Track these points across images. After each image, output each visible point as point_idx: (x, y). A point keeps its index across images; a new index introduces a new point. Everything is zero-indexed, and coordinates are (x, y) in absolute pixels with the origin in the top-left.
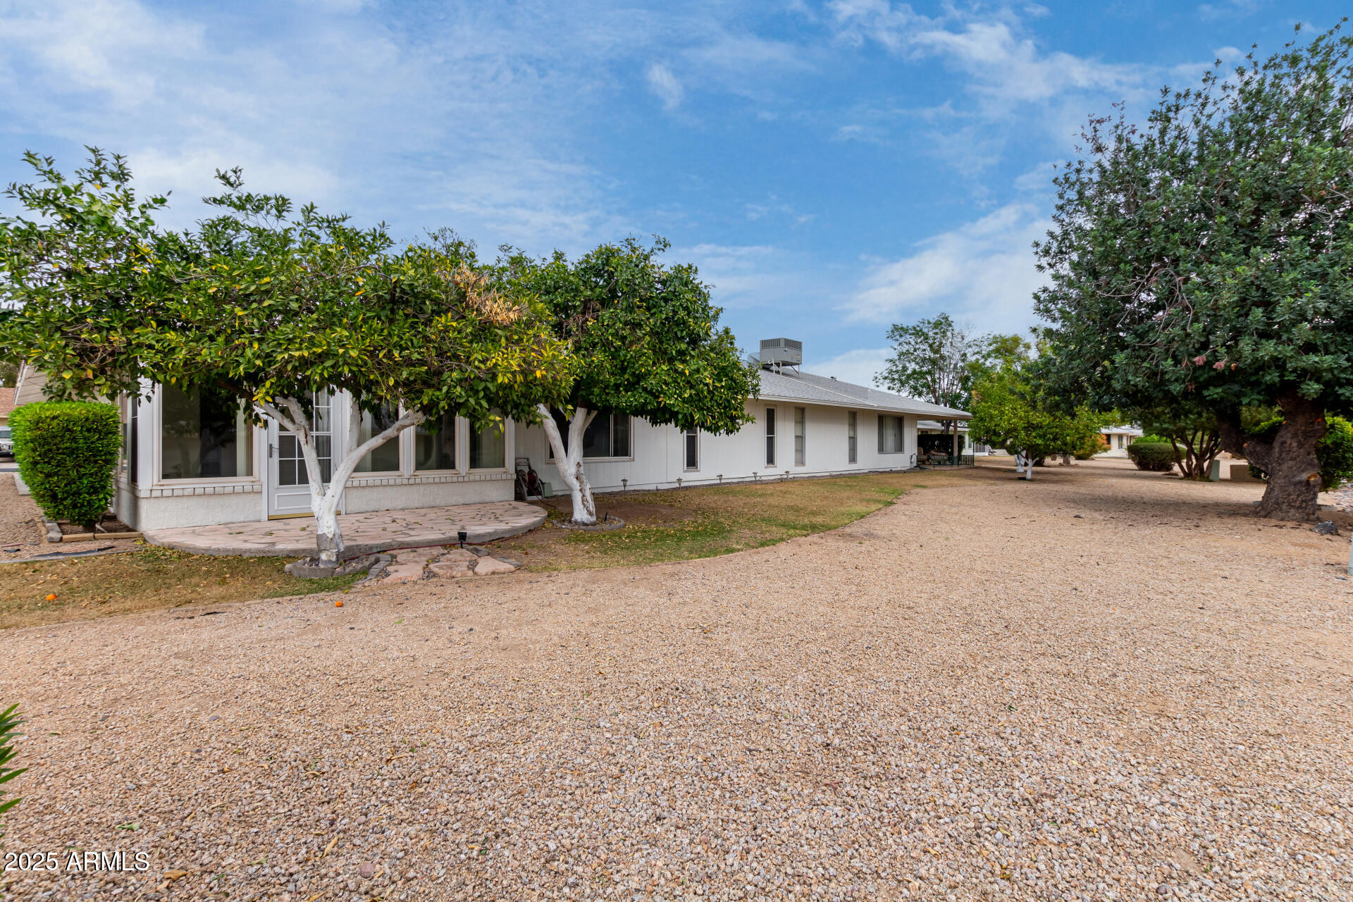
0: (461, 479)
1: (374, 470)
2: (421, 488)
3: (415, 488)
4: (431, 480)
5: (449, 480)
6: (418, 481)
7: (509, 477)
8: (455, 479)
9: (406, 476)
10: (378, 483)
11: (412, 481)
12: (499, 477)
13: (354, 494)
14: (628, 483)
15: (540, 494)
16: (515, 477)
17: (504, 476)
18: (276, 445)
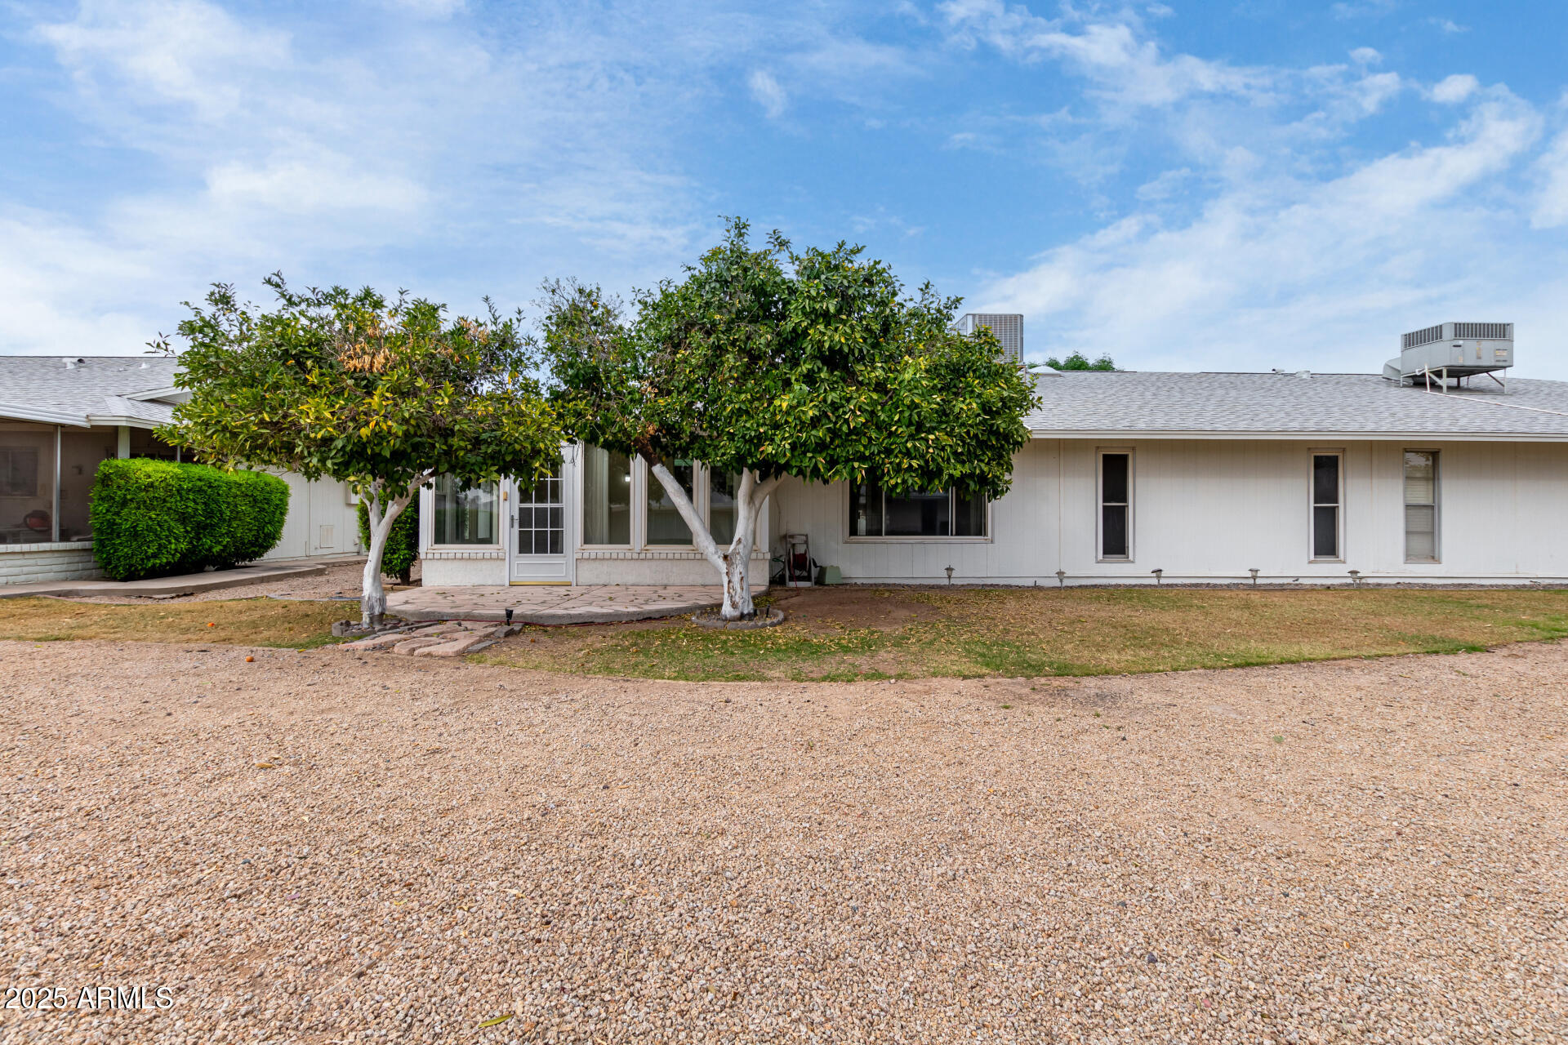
0: (699, 556)
1: (608, 543)
2: (653, 564)
3: (646, 563)
4: (664, 556)
6: (649, 556)
7: (760, 556)
8: (691, 556)
9: (637, 550)
10: (607, 556)
11: (642, 556)
13: (583, 566)
14: (954, 574)
17: (754, 555)
18: (516, 517)
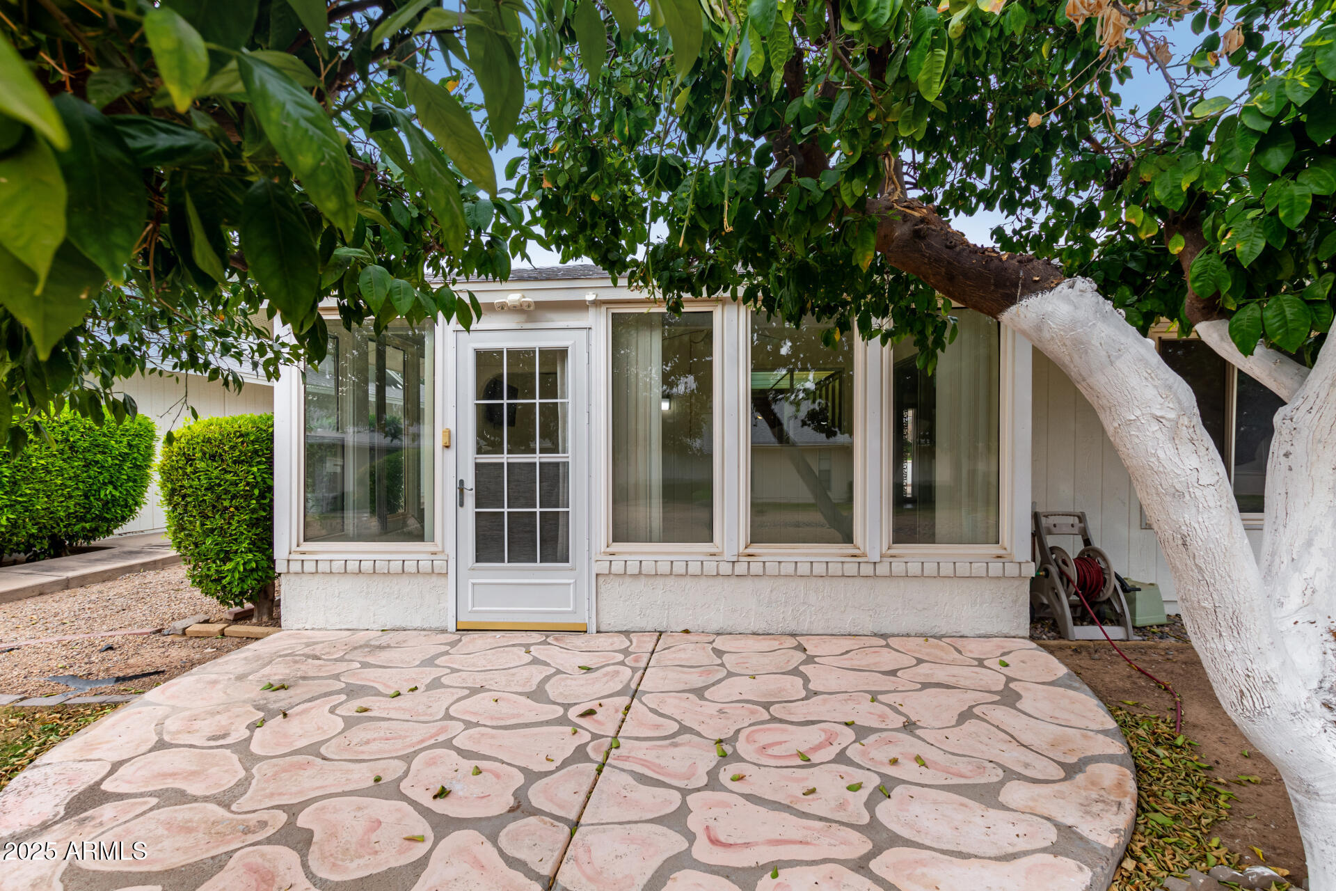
0: (867, 570)
1: (666, 539)
2: (765, 585)
3: (748, 584)
4: (789, 569)
5: (835, 569)
6: (756, 568)
7: (1012, 570)
8: (851, 569)
9: (729, 555)
10: (664, 568)
11: (741, 568)
12: (979, 568)
13: (612, 590)
15: (1118, 620)
16: (1031, 570)
17: (996, 568)
18: (470, 483)
